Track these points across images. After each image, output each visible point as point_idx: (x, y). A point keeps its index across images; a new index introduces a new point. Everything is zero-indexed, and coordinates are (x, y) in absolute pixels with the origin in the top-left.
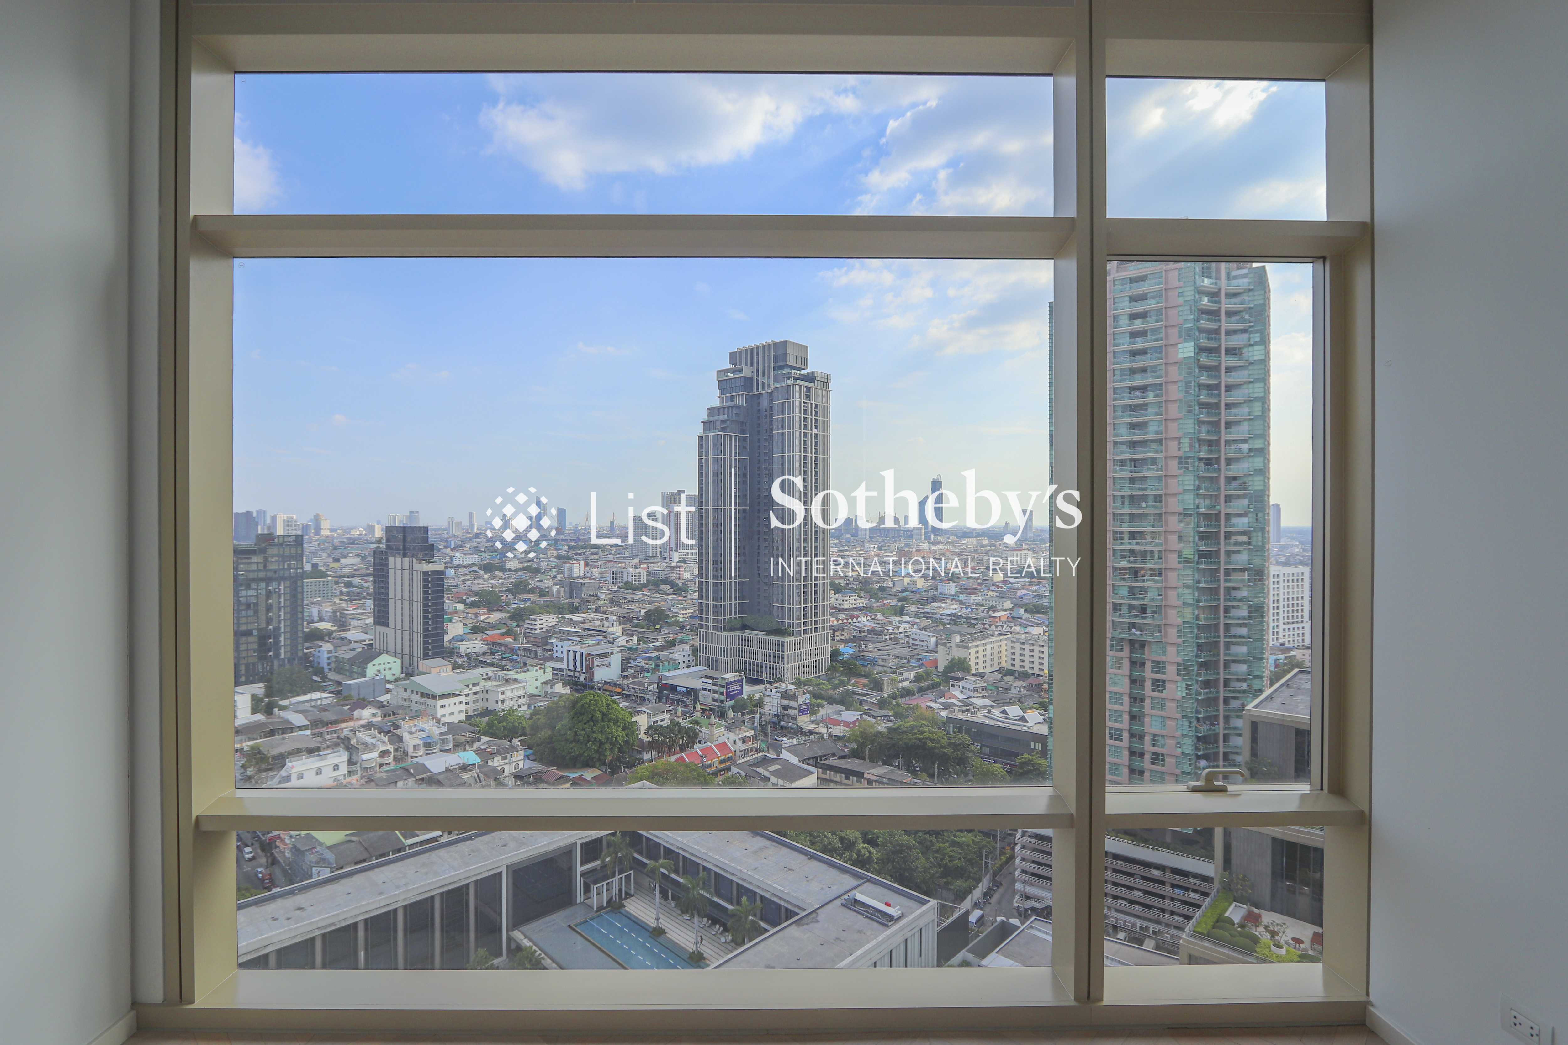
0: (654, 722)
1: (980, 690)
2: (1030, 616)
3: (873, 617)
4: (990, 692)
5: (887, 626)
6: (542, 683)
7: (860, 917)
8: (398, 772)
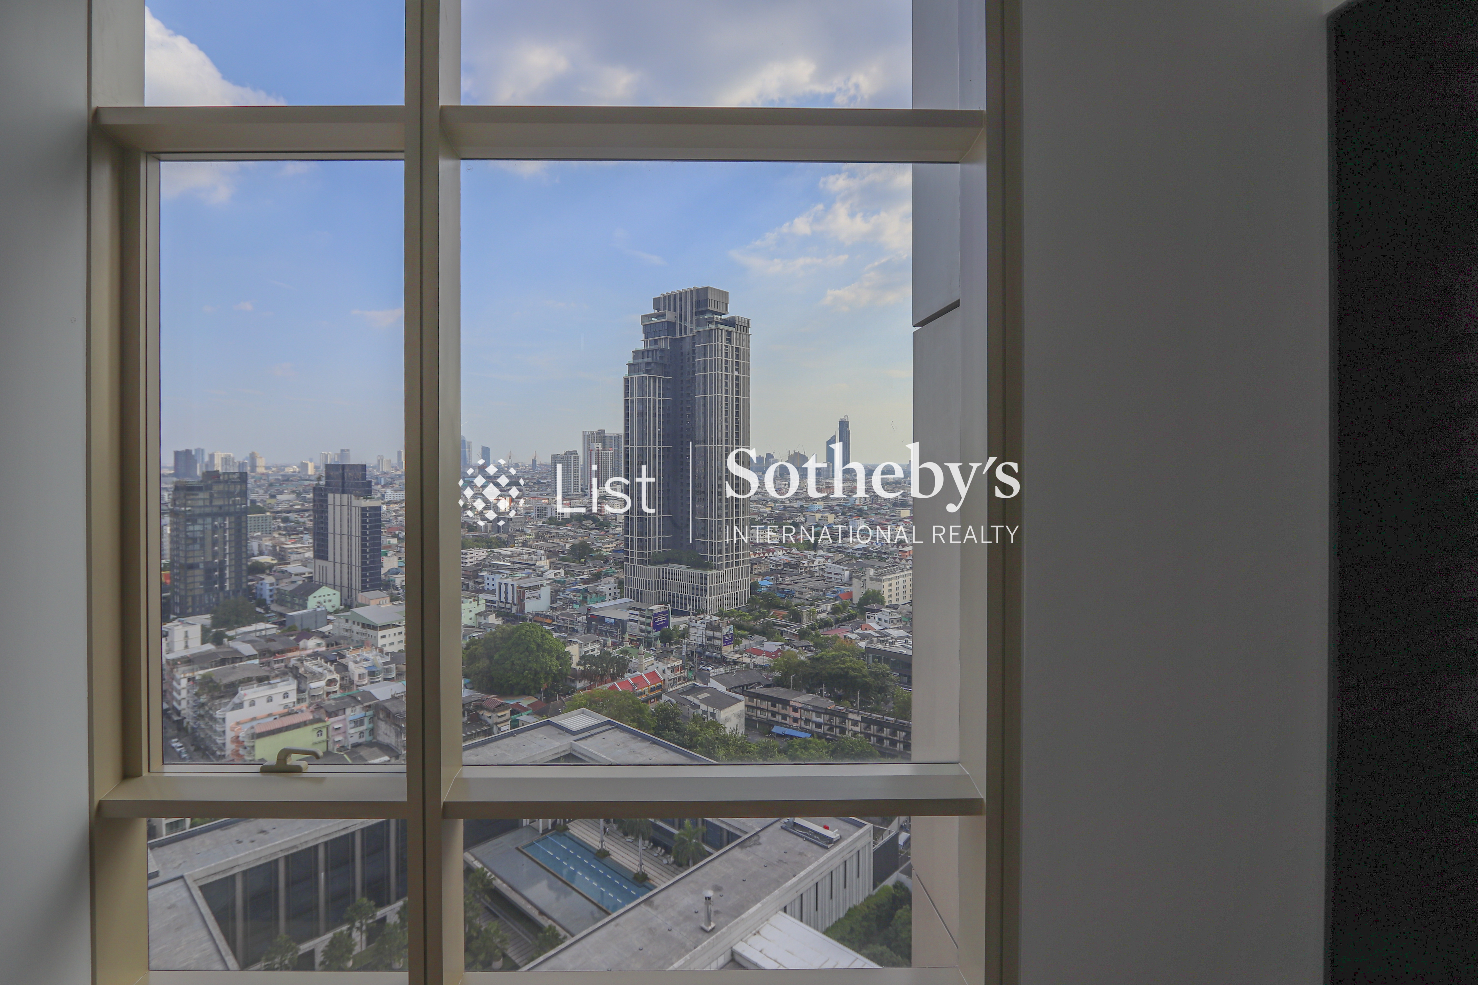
0: (586, 652)
1: (895, 621)
4: (904, 623)
5: (802, 560)
6: (476, 615)
7: (800, 840)
8: (346, 700)
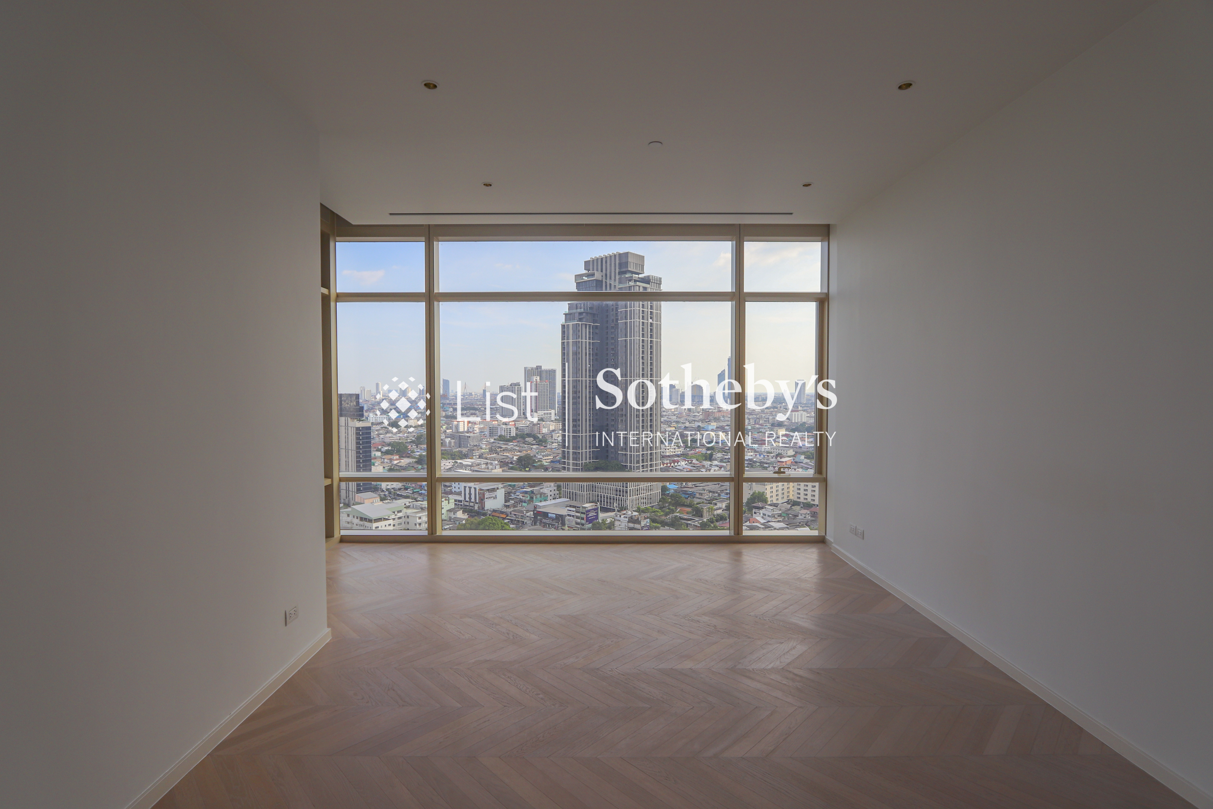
1: (776, 516)
2: (809, 461)
3: (690, 462)
4: (783, 518)
5: (701, 469)
6: (448, 511)
